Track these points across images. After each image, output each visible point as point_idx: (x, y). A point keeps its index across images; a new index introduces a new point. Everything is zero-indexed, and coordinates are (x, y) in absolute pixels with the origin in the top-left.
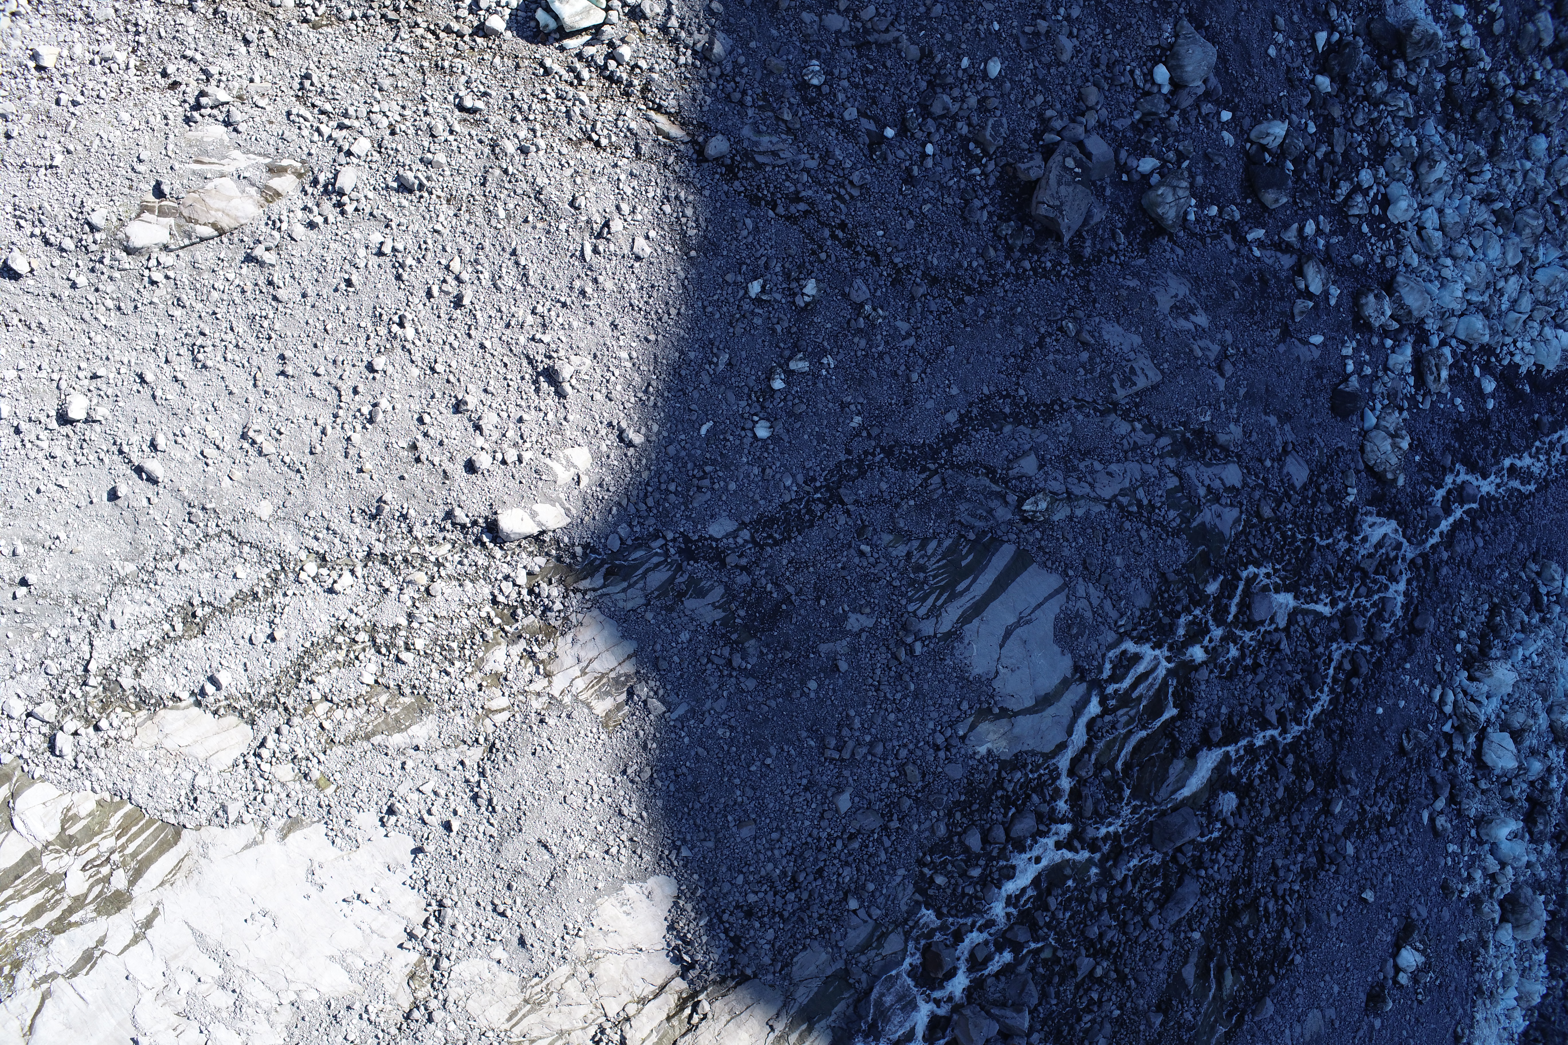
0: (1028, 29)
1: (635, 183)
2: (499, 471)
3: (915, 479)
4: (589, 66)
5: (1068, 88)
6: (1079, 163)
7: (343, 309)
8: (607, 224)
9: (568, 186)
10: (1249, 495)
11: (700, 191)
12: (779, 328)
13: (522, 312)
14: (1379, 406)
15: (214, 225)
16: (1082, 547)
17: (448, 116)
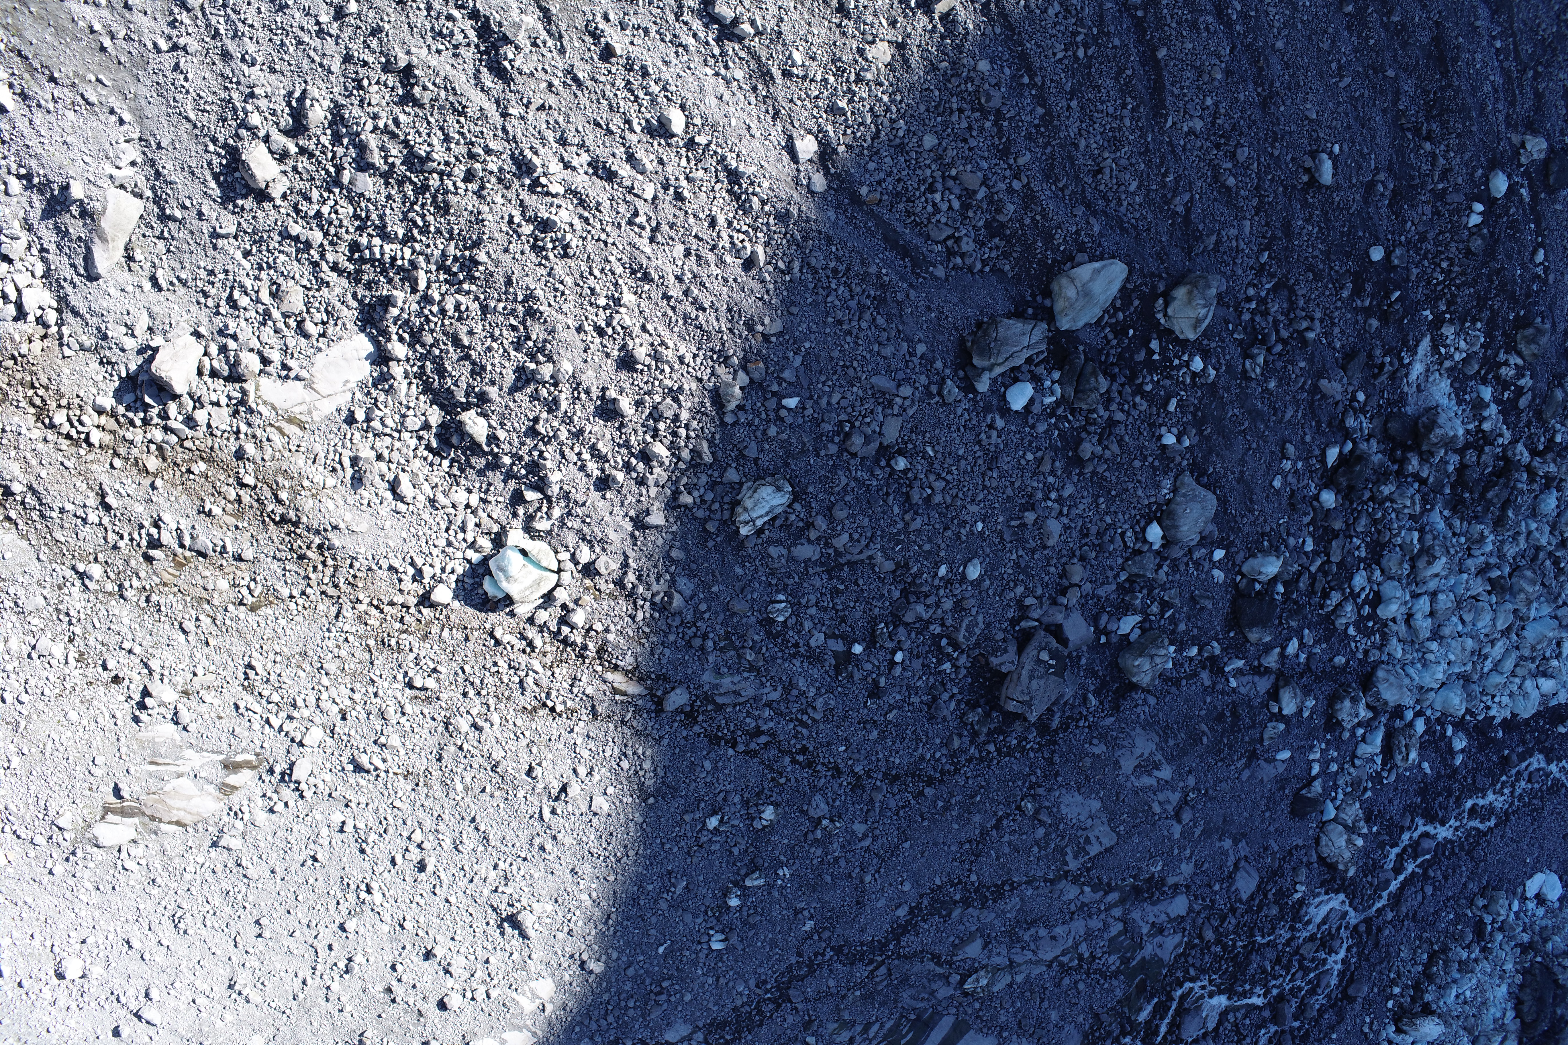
0: (1013, 523)
1: (592, 745)
2: (469, 1007)
3: (861, 972)
4: (541, 631)
5: (1052, 570)
6: (1053, 655)
7: (311, 881)
8: (564, 789)
9: (524, 757)
10: (1194, 920)
11: (659, 741)
12: (736, 851)
13: (484, 869)
14: (1341, 796)
15: (178, 823)
16: (1019, 1010)
17: (399, 695)
